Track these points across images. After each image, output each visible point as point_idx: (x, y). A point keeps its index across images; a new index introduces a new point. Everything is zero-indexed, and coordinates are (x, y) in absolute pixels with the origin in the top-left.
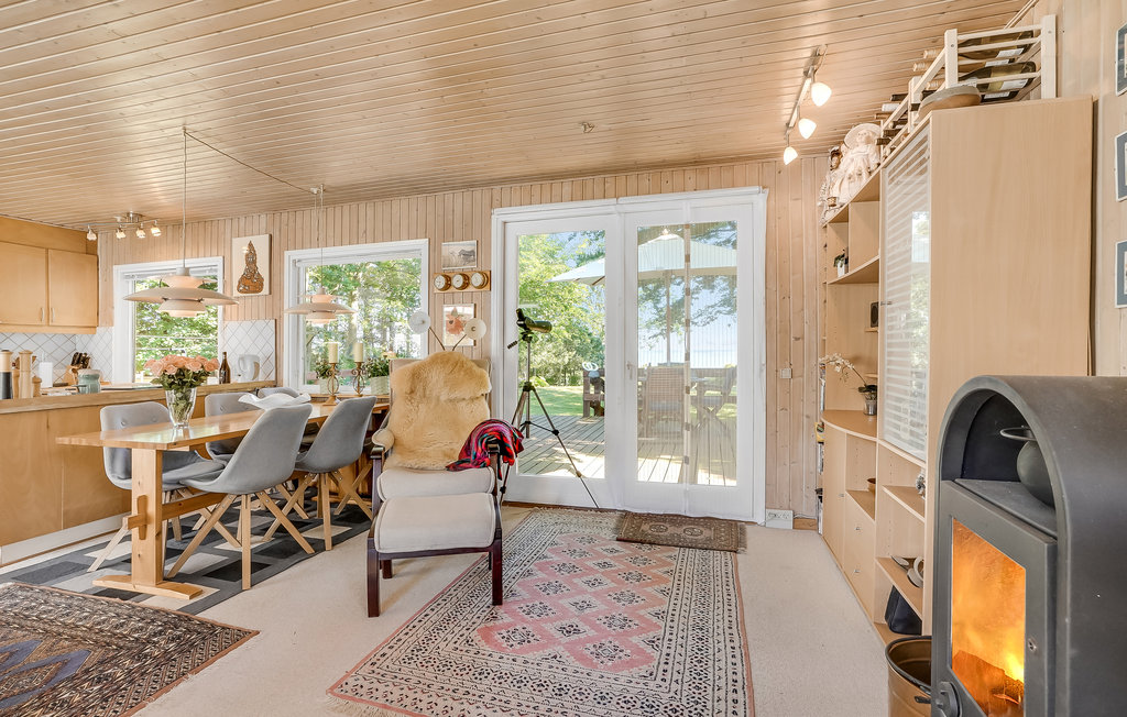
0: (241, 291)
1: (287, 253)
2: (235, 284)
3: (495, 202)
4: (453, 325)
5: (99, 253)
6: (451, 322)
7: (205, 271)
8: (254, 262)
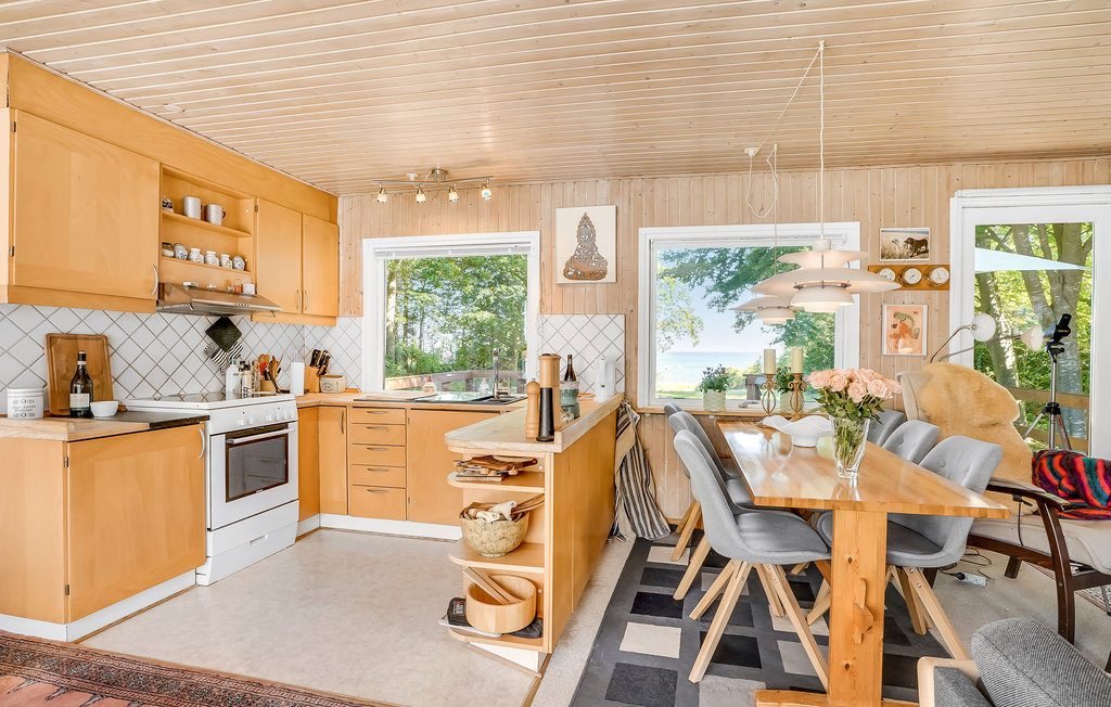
0: (570, 277)
1: (642, 231)
2: (561, 267)
3: (955, 183)
4: (897, 330)
5: (339, 222)
6: (895, 326)
7: (507, 249)
8: (593, 239)
